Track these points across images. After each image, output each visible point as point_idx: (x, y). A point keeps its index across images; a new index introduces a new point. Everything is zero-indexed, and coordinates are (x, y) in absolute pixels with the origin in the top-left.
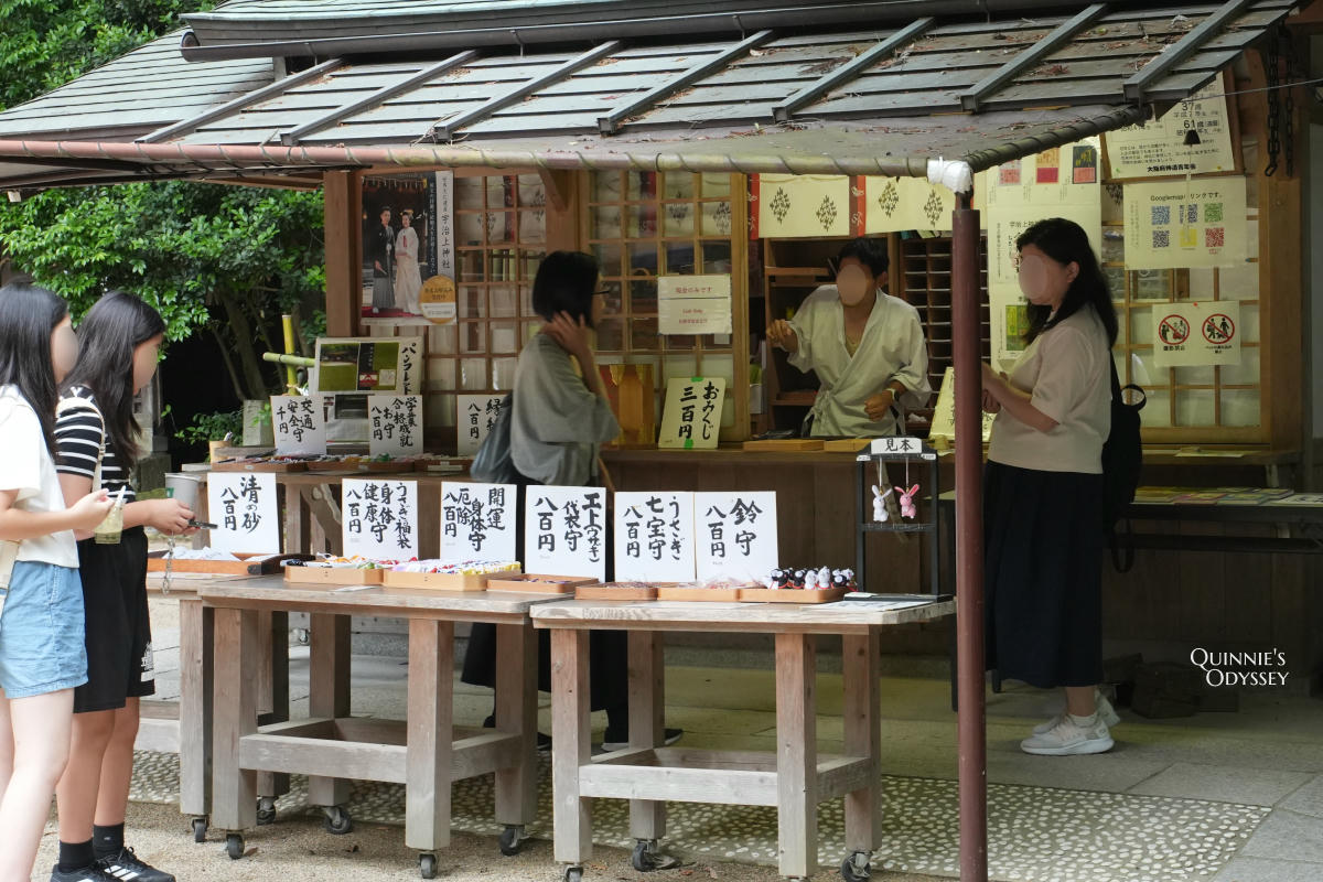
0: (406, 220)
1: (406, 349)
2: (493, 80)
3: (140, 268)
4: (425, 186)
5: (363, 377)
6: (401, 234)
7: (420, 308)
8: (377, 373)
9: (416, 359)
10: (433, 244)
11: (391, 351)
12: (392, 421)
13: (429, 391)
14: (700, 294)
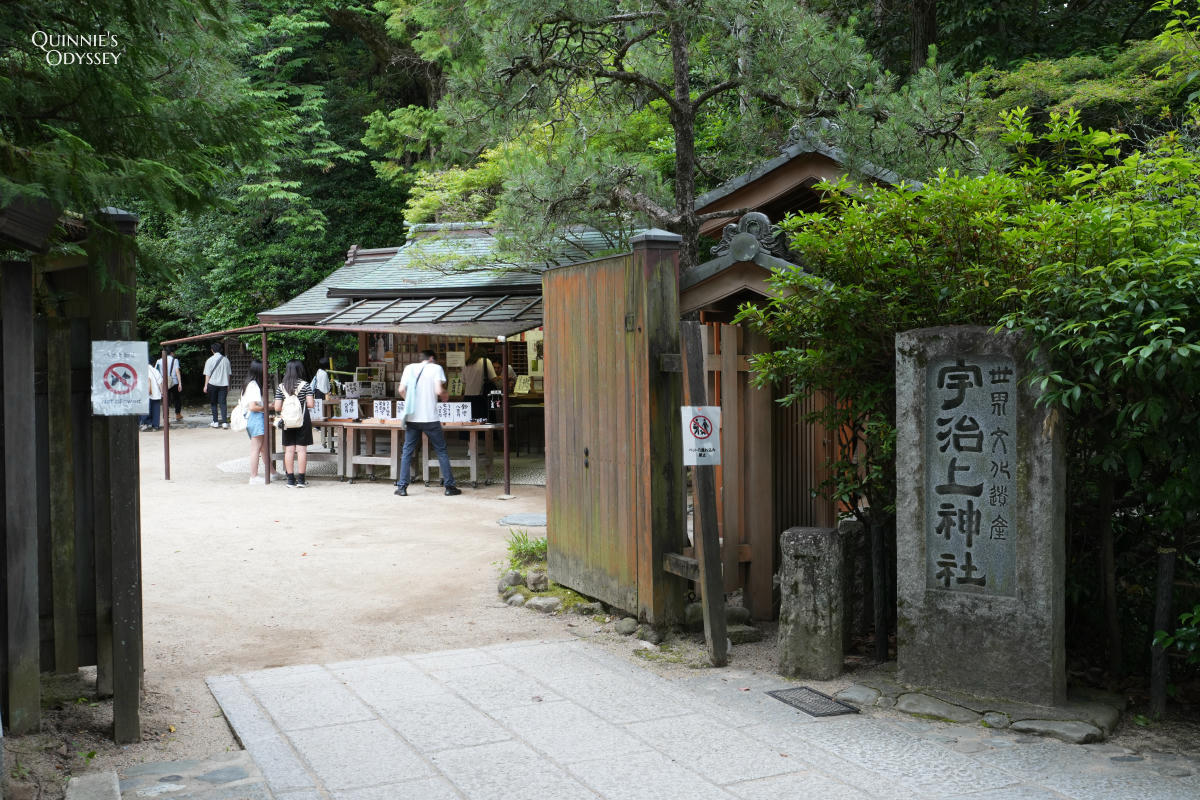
1: (380, 370)
2: (406, 307)
3: (282, 343)
5: (369, 378)
6: (379, 340)
7: (384, 359)
8: (373, 376)
9: (383, 372)
11: (376, 371)
12: (377, 389)
13: (387, 380)
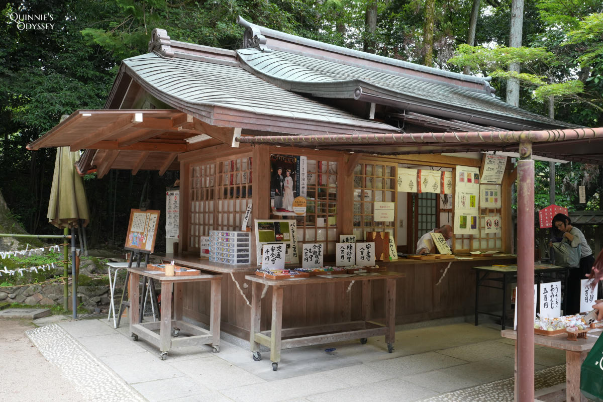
0: (288, 173)
1: (291, 225)
4: (296, 161)
5: (277, 236)
6: (286, 179)
7: (292, 208)
8: (282, 234)
10: (298, 184)
11: (286, 226)
12: (312, 254)
14: (387, 209)
